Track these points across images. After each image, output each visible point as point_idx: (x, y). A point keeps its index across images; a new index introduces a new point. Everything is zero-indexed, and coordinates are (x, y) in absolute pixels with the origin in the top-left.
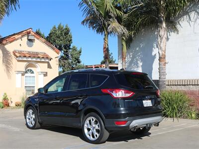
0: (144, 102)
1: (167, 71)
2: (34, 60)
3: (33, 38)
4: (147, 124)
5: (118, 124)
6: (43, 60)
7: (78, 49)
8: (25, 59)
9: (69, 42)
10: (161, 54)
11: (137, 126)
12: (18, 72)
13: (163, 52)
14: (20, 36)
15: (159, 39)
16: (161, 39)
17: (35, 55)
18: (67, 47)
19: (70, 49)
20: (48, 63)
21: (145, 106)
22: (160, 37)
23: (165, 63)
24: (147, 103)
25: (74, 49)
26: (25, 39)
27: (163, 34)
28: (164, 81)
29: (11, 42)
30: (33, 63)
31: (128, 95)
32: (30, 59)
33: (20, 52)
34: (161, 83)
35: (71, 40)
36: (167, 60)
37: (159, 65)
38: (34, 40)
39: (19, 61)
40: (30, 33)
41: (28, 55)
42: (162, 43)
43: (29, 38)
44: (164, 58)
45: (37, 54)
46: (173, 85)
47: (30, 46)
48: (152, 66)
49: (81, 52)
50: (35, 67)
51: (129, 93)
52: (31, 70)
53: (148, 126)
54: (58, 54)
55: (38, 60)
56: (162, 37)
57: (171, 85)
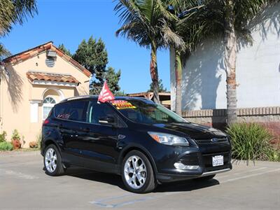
1: (238, 96)
2: (56, 84)
3: (54, 56)
6: (68, 85)
7: (116, 72)
8: (43, 83)
9: (104, 61)
10: (229, 73)
12: (34, 100)
13: (232, 70)
14: (37, 52)
15: (227, 53)
16: (230, 52)
17: (57, 79)
18: (101, 68)
19: (104, 71)
20: (75, 88)
22: (228, 49)
23: (236, 85)
25: (111, 72)
26: (43, 56)
27: (231, 46)
28: (234, 110)
29: (24, 60)
30: (55, 89)
32: (50, 84)
33: (36, 74)
34: (229, 113)
35: (106, 59)
36: (238, 81)
37: (227, 88)
38: (56, 57)
39: (34, 86)
40: (50, 48)
41: (47, 78)
42: (230, 59)
43: (49, 55)
44: (234, 78)
45: (60, 76)
46: (247, 116)
47: (51, 65)
49: (119, 76)
50: (57, 94)
52: (51, 99)
54: (88, 76)
55: (62, 85)
56: (230, 49)
57: (243, 116)
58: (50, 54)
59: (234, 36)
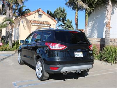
0: (75, 53)
1: (111, 33)
2: (41, 25)
3: (41, 14)
4: (77, 70)
5: (52, 69)
6: (46, 25)
7: (70, 21)
8: (36, 25)
9: (64, 16)
10: (107, 22)
11: (67, 72)
13: (109, 21)
14: (34, 12)
15: (107, 12)
16: (108, 12)
17: (42, 23)
18: (64, 19)
19: (65, 20)
20: (49, 27)
21: (76, 57)
22: (107, 11)
23: (110, 28)
24: (79, 54)
25: (68, 21)
26: (37, 14)
27: (109, 9)
28: (108, 39)
29: (29, 15)
30: (41, 27)
31: (61, 48)
32: (39, 25)
33: (34, 21)
36: (111, 26)
37: (106, 29)
38: (42, 14)
39: (33, 25)
40: (40, 11)
41: (37, 23)
42: (108, 15)
44: (110, 24)
45: (44, 22)
46: (115, 42)
47: (40, 18)
48: (103, 30)
49: (71, 22)
51: (62, 47)
53: (78, 72)
54: (56, 22)
55: (44, 25)
56: (108, 11)
57: (113, 42)
58: (40, 13)
59: (111, 4)
